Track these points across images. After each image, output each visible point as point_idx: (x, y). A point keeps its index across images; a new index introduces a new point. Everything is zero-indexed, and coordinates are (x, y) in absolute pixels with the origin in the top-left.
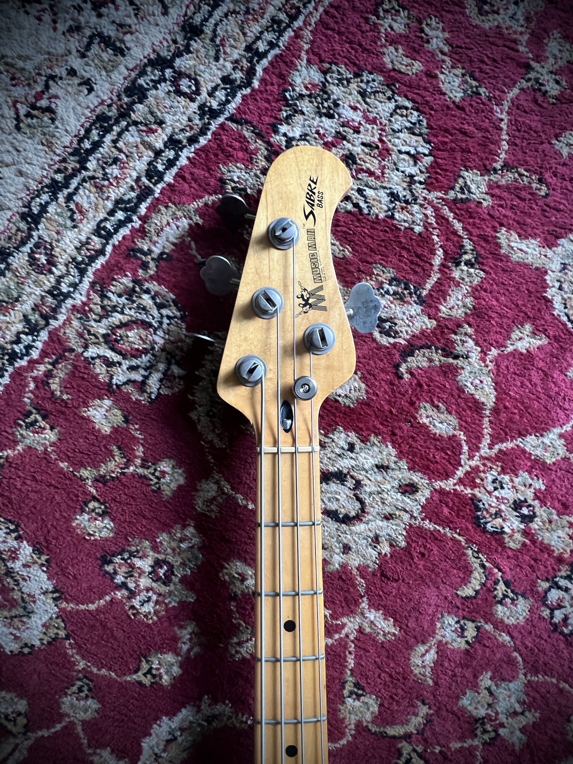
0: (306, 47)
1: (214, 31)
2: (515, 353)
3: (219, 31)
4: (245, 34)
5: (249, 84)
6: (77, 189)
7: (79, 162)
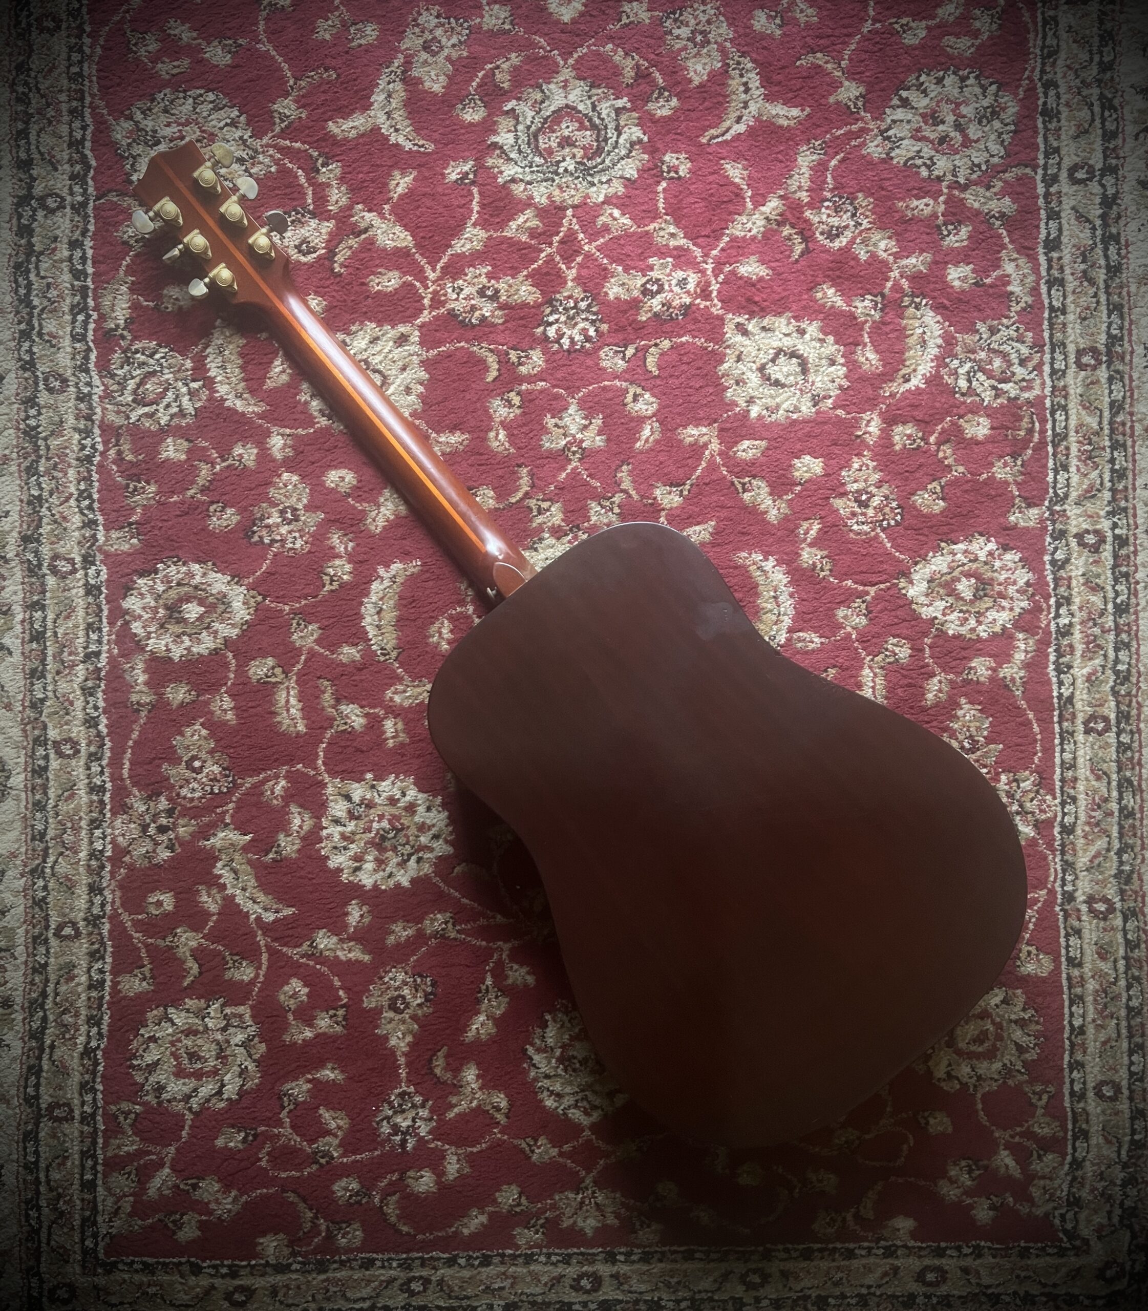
0: (105, 112)
1: (40, 152)
2: (401, 197)
3: (42, 150)
4: (61, 137)
5: (88, 167)
6: (40, 325)
7: (27, 307)
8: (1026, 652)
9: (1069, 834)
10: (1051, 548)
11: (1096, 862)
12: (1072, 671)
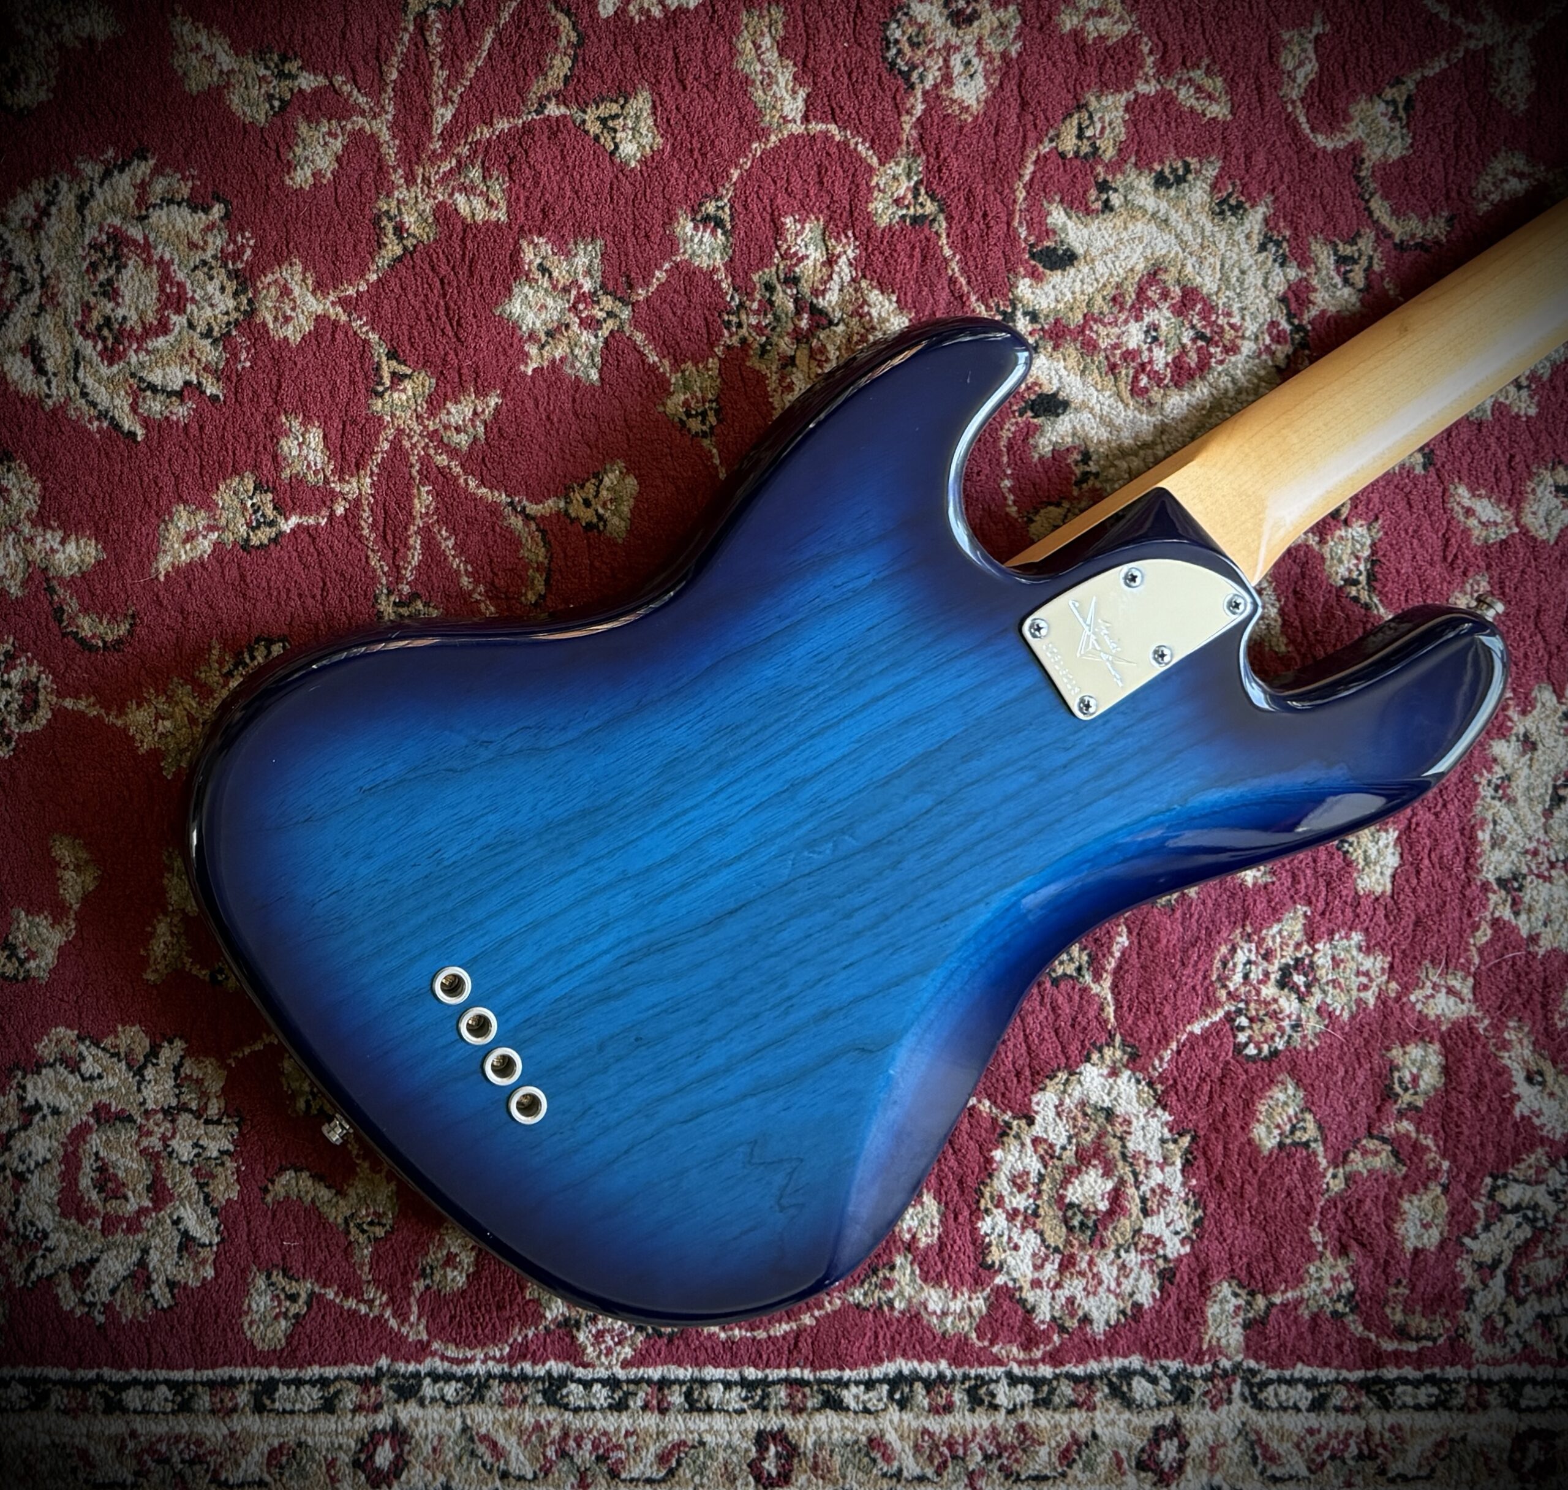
8: (945, 1314)
9: (544, 1393)
10: (1155, 1371)
11: (481, 1449)
12: (894, 1409)
